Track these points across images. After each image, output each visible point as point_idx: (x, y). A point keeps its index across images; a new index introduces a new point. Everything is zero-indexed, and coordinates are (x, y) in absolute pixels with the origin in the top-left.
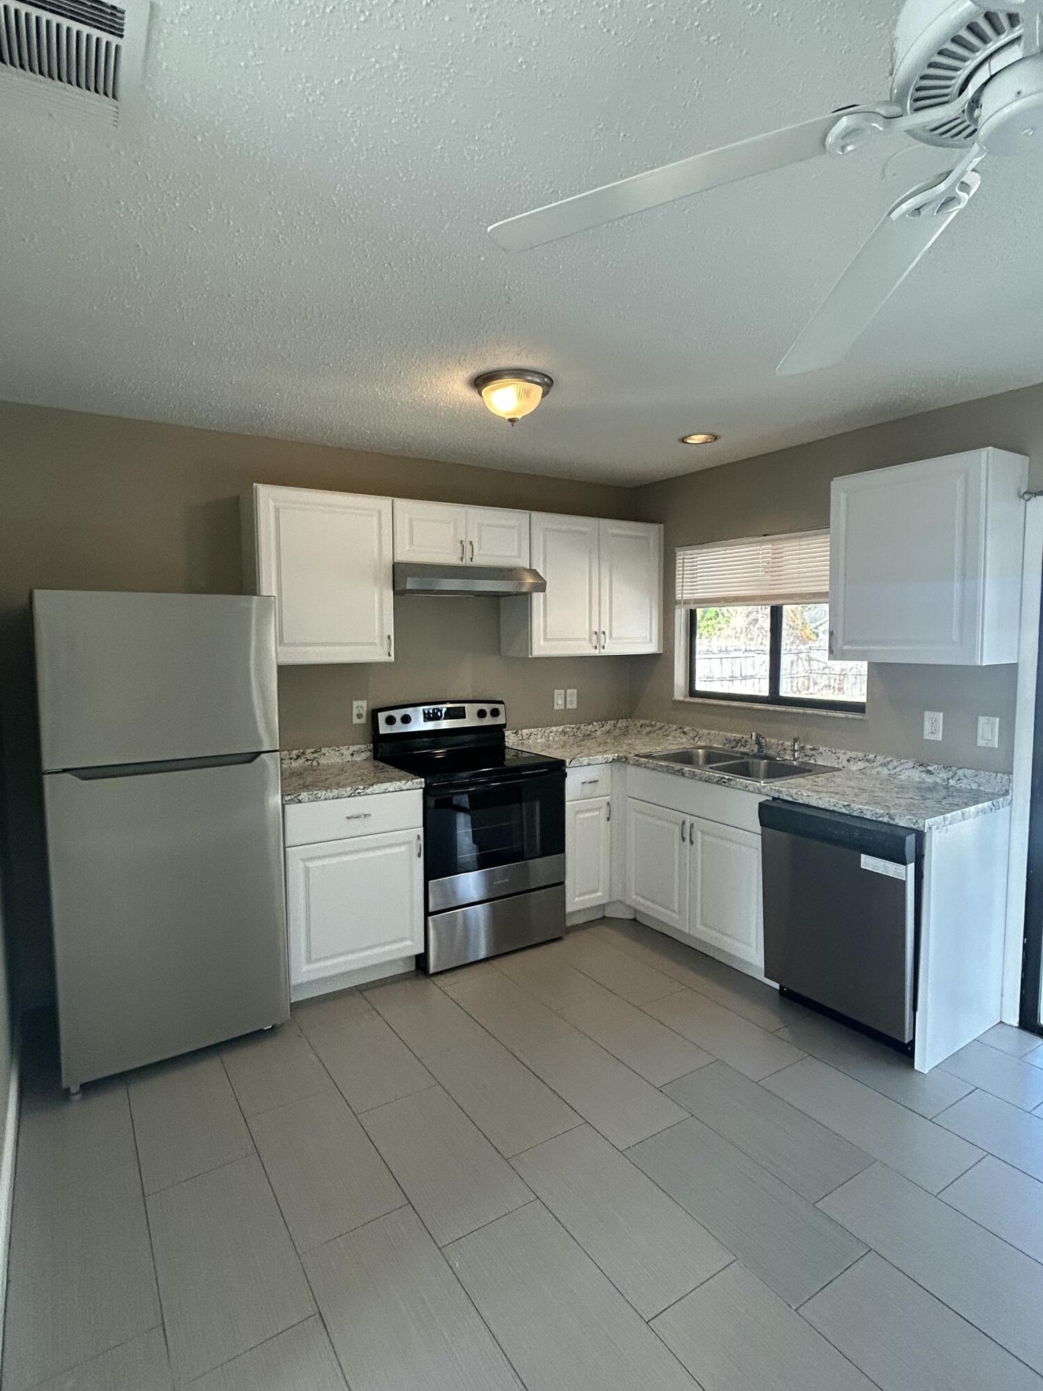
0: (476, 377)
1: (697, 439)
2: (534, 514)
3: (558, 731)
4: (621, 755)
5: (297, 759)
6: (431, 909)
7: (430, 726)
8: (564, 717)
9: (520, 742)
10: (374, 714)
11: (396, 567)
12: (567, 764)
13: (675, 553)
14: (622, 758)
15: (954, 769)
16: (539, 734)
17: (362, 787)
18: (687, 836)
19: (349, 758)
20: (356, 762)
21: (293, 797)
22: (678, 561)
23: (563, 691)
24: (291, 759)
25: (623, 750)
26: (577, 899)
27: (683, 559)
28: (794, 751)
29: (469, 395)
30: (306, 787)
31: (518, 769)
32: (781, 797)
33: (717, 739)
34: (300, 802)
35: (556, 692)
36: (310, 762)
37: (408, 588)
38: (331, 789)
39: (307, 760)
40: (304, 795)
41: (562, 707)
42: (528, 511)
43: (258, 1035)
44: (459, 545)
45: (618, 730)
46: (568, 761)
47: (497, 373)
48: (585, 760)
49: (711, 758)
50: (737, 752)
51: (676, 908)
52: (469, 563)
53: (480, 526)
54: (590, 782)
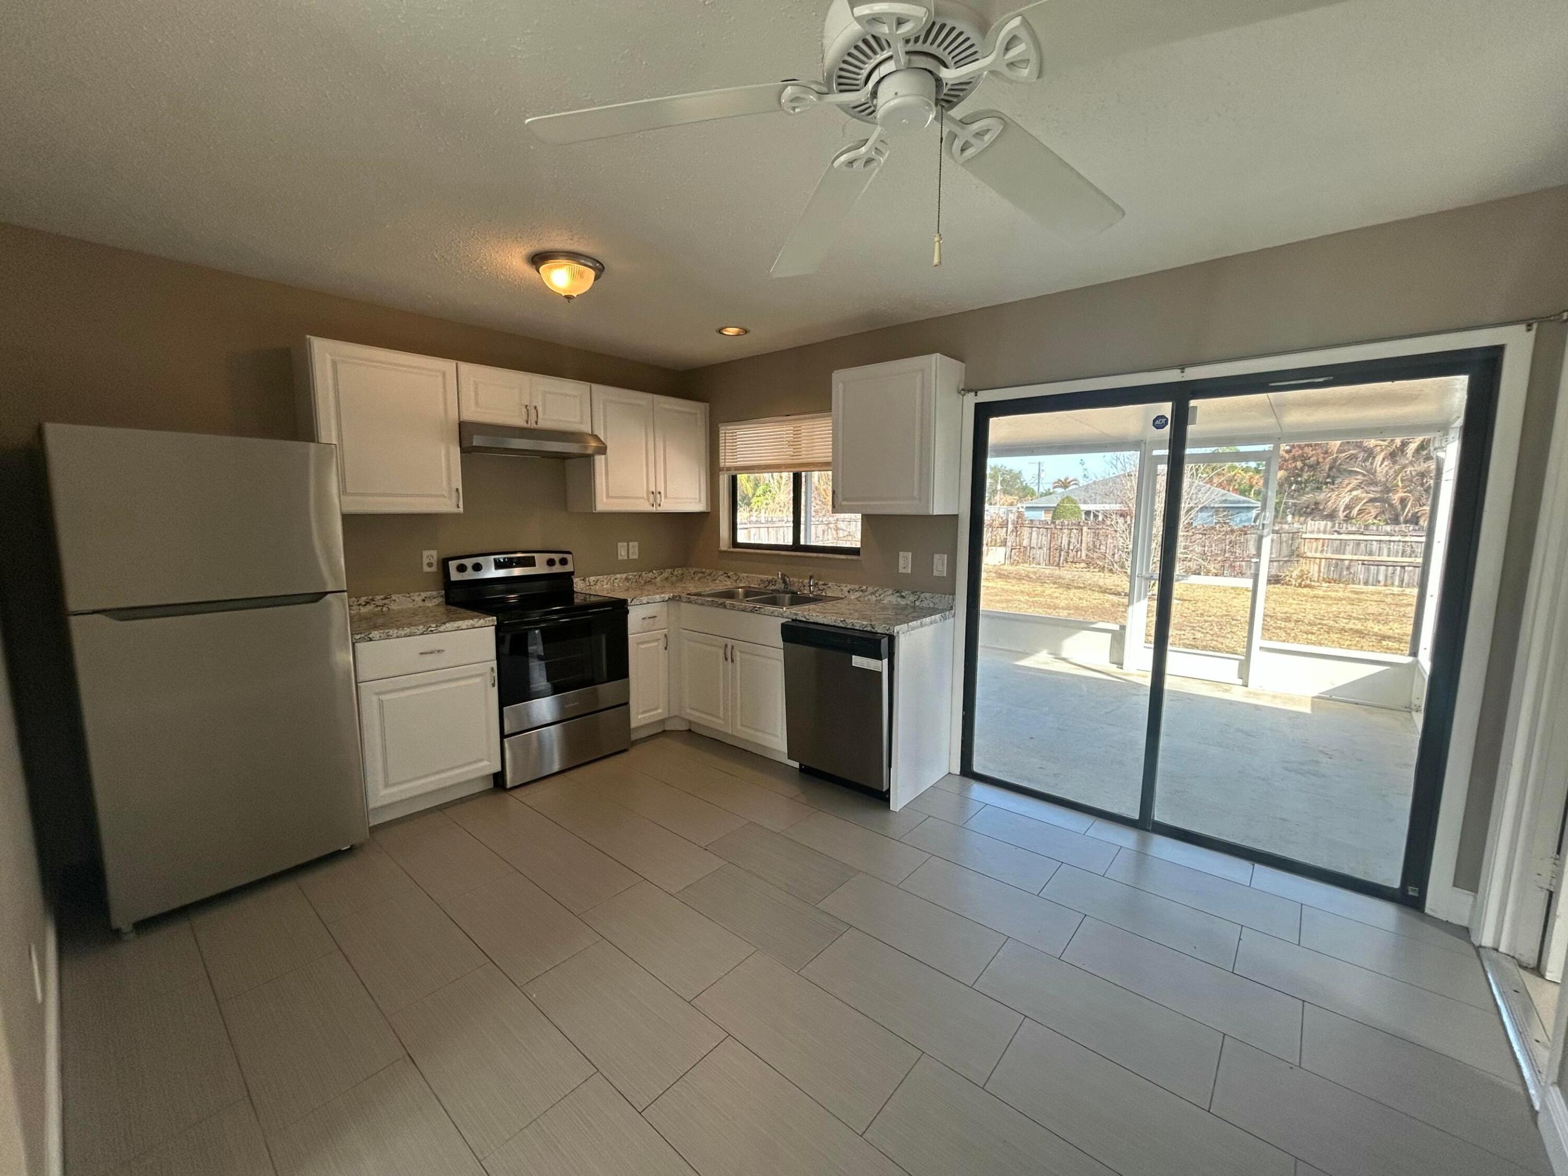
0: (533, 254)
1: (731, 331)
2: (595, 387)
3: (621, 578)
4: (675, 594)
5: (365, 605)
6: (507, 731)
7: (502, 573)
8: (628, 566)
9: (588, 588)
10: (444, 563)
11: (462, 425)
12: (629, 602)
13: (719, 428)
14: (676, 597)
15: (918, 593)
16: (605, 581)
17: (434, 625)
18: (729, 657)
19: (421, 604)
20: (428, 607)
21: (363, 636)
22: (721, 435)
23: (625, 544)
24: (359, 605)
25: (678, 591)
26: (640, 717)
27: (725, 433)
28: (810, 586)
29: (528, 270)
30: (375, 627)
31: (586, 607)
32: (798, 619)
33: (754, 580)
34: (371, 640)
35: (620, 544)
36: (379, 608)
37: (474, 444)
38: (403, 628)
39: (377, 606)
40: (375, 634)
41: (626, 558)
42: (589, 383)
43: (335, 856)
44: (524, 410)
45: (674, 577)
46: (629, 601)
47: (551, 254)
48: (645, 599)
49: (748, 593)
50: (769, 590)
51: (721, 715)
52: (534, 426)
53: (544, 393)
54: (649, 618)
